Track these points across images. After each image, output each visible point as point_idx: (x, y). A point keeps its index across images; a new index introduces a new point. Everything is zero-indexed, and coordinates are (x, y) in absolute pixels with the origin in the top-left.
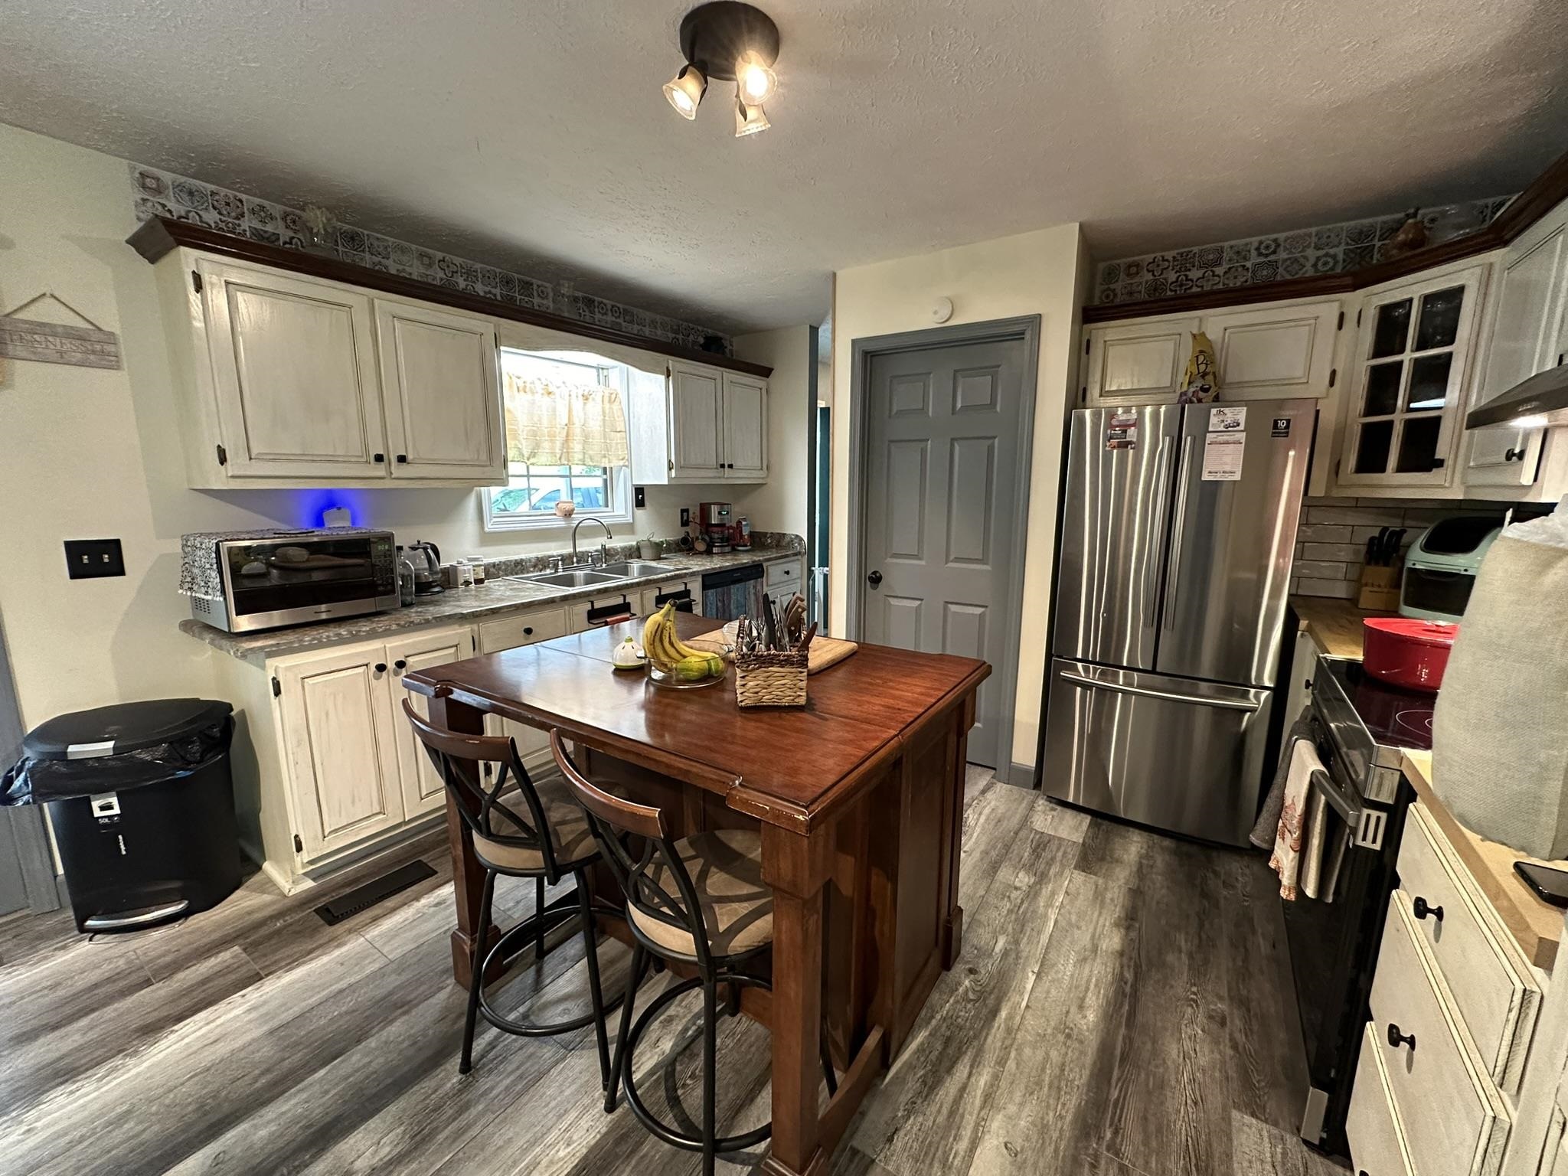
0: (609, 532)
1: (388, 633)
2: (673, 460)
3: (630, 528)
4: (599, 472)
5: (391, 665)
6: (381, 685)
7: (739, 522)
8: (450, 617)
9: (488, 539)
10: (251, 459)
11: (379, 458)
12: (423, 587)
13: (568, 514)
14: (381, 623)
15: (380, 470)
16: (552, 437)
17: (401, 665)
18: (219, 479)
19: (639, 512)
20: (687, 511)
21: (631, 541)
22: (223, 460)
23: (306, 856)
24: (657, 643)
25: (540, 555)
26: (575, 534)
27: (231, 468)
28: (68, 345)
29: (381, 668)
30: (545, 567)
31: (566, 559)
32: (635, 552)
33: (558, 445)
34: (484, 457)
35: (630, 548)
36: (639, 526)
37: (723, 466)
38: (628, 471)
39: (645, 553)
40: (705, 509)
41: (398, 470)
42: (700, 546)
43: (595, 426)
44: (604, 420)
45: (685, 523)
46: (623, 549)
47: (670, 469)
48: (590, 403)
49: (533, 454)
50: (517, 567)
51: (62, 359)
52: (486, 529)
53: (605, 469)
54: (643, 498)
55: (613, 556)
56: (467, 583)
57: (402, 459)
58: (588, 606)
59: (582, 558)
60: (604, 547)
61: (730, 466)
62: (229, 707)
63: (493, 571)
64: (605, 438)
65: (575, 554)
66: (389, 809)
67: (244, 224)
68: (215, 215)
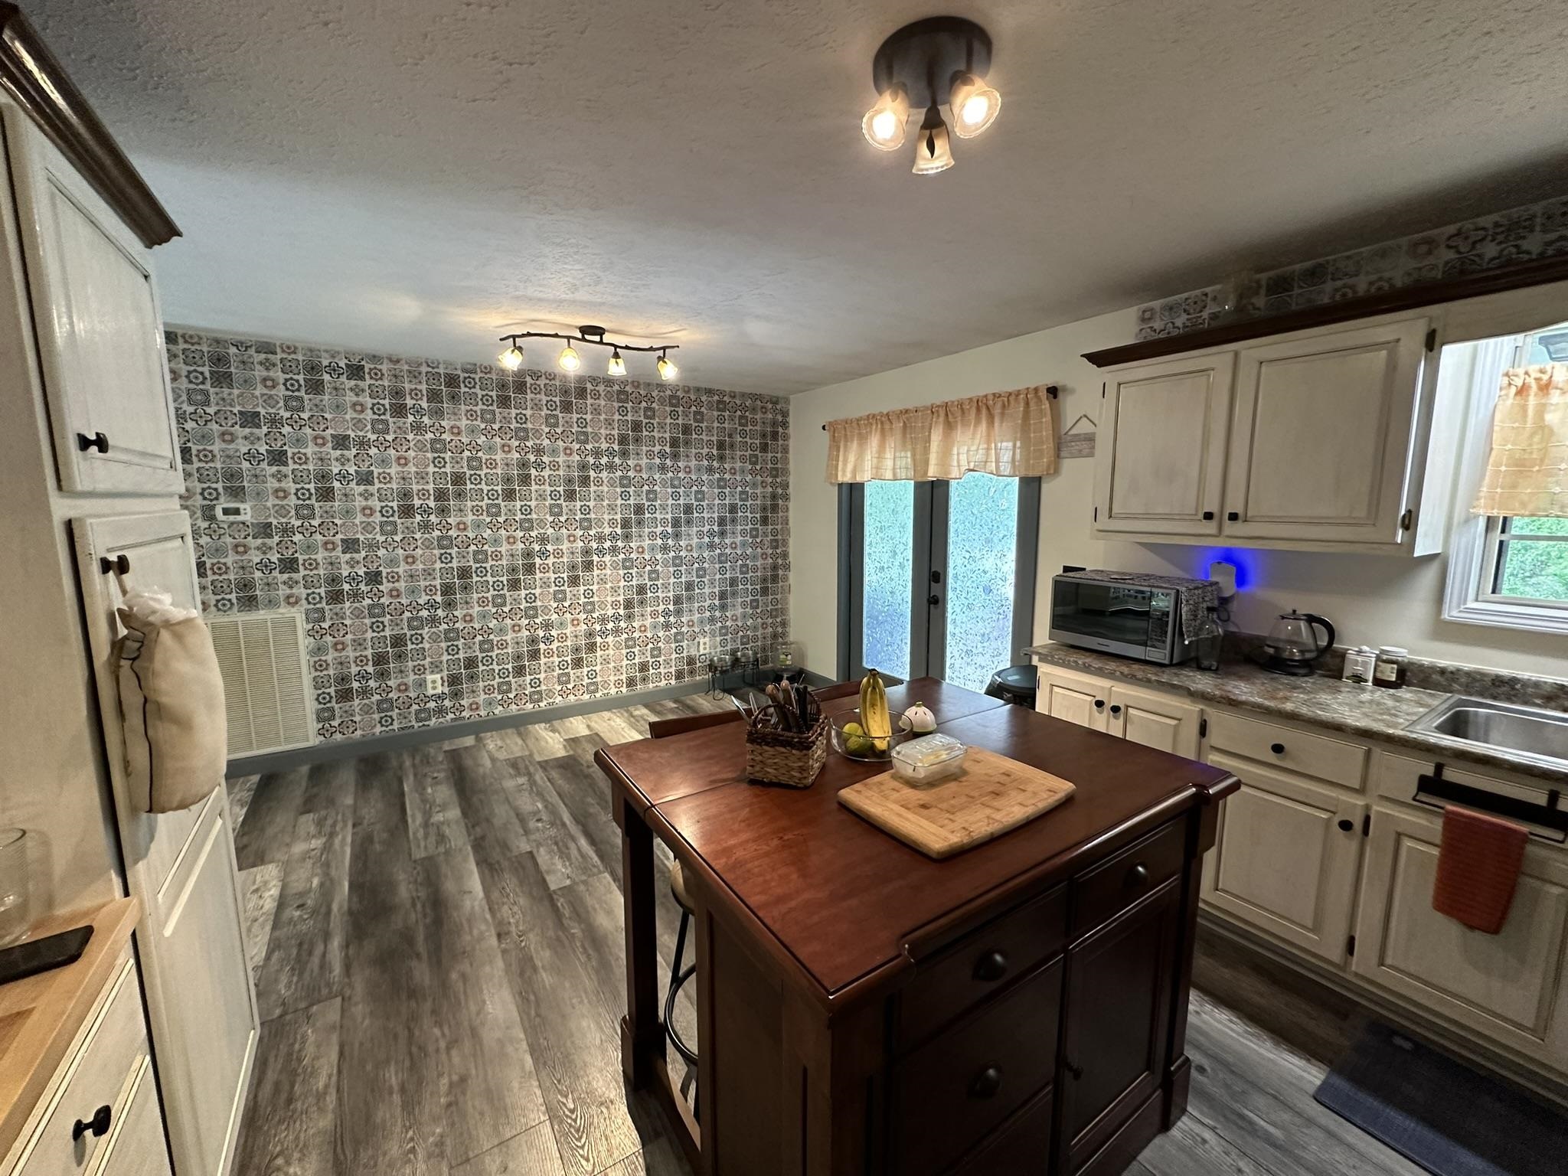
1: (1112, 677)
5: (1107, 706)
9: (1443, 630)
10: (1110, 517)
11: (1209, 516)
15: (1210, 527)
17: (1115, 709)
22: (1096, 517)
27: (1099, 524)
28: (1081, 445)
29: (1100, 704)
34: (1361, 512)
41: (1230, 528)
51: (1078, 455)
52: (1445, 616)
57: (1234, 517)
58: (1429, 770)
67: (1205, 314)
68: (1184, 317)
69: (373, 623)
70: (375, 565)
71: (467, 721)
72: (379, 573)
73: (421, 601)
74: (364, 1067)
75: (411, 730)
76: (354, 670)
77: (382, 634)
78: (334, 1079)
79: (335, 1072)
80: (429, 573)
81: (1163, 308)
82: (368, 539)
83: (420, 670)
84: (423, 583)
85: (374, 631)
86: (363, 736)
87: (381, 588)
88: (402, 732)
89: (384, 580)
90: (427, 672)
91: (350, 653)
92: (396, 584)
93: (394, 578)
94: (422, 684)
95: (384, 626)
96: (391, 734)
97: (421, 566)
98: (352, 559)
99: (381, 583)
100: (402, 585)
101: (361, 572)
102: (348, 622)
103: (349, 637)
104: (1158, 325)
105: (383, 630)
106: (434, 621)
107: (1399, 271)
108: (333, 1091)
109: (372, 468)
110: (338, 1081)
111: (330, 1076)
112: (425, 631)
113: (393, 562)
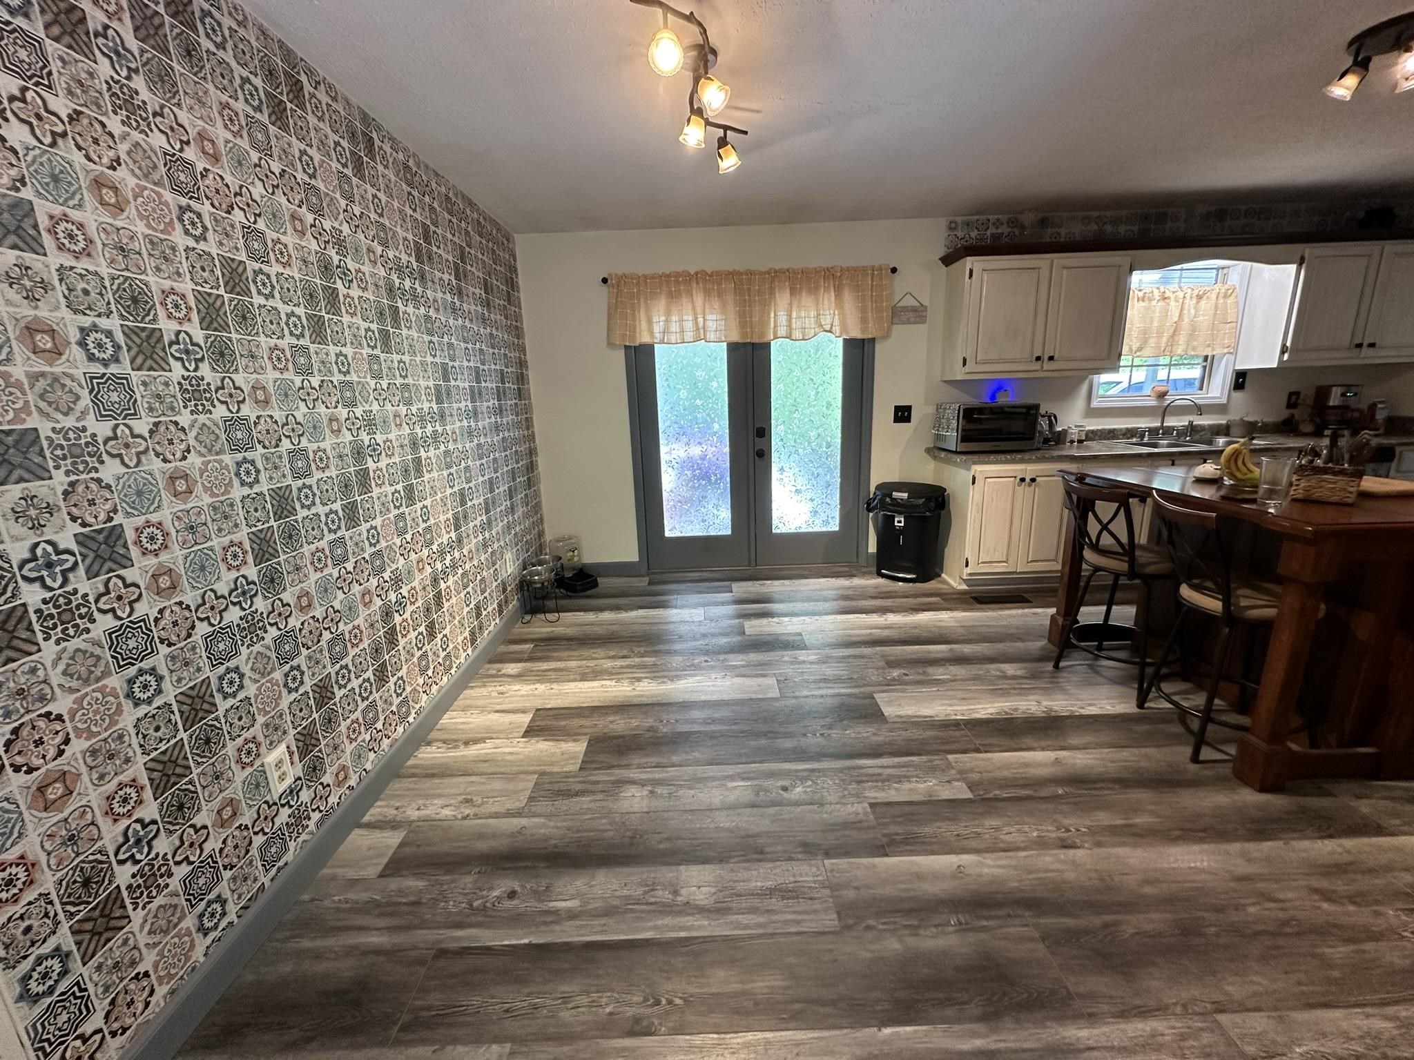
0: (1200, 409)
1: (1030, 461)
2: (1288, 344)
3: (1221, 409)
4: (1200, 360)
5: (1028, 480)
6: (1020, 490)
7: (1373, 407)
8: (1067, 456)
9: (1091, 412)
10: (977, 363)
11: (1038, 358)
12: (1046, 441)
13: (1162, 395)
14: (1027, 456)
15: (1037, 366)
16: (1160, 333)
17: (1033, 480)
18: (960, 374)
19: (1238, 395)
20: (1297, 394)
21: (1221, 420)
22: (964, 364)
23: (968, 570)
24: (1232, 462)
25: (1130, 426)
26: (1165, 412)
27: (967, 369)
28: (911, 314)
29: (1023, 480)
30: (1132, 437)
31: (1153, 432)
32: (1225, 430)
33: (1164, 340)
34: (1104, 354)
35: (1220, 426)
36: (1233, 406)
37: (1359, 346)
38: (1232, 357)
39: (1233, 431)
40: (1322, 393)
41: (1048, 366)
42: (1308, 428)
43: (1204, 319)
44: (1215, 314)
45: (1290, 405)
46: (1211, 426)
47: (1283, 352)
48: (1203, 302)
49: (1140, 349)
50: (1111, 434)
51: (908, 322)
52: (1092, 405)
53: (1206, 358)
54: (1244, 382)
55: (1199, 431)
56: (1072, 442)
57: (1051, 358)
59: (1168, 431)
60: (1191, 423)
61: (1372, 345)
62: (945, 490)
63: (1092, 436)
64: (1213, 330)
65: (1162, 427)
66: (1011, 561)
67: (988, 233)
68: (976, 232)
69: (131, 682)
70: (102, 510)
71: (339, 811)
72: (115, 534)
73: (223, 588)
74: (1336, 979)
75: (263, 899)
76: (111, 834)
77: (158, 702)
78: (1369, 1010)
79: (1359, 1010)
80: (223, 512)
81: (963, 223)
82: (63, 432)
83: (250, 752)
84: (217, 542)
85: (137, 703)
86: (172, 992)
87: (130, 574)
88: (250, 913)
89: (134, 552)
90: (263, 749)
91: (91, 794)
92: (164, 557)
93: (155, 540)
94: (259, 783)
95: (160, 679)
96: (232, 935)
97: (207, 500)
98: (29, 498)
99: (126, 562)
100: (175, 556)
101: (66, 540)
102: (61, 705)
103: (78, 746)
104: (960, 234)
105: (159, 691)
106: (252, 627)
107: (1077, 230)
108: (1390, 1010)
109: (26, 193)
110: (1373, 1005)
111: (1368, 1016)
112: (243, 660)
113: (142, 496)
